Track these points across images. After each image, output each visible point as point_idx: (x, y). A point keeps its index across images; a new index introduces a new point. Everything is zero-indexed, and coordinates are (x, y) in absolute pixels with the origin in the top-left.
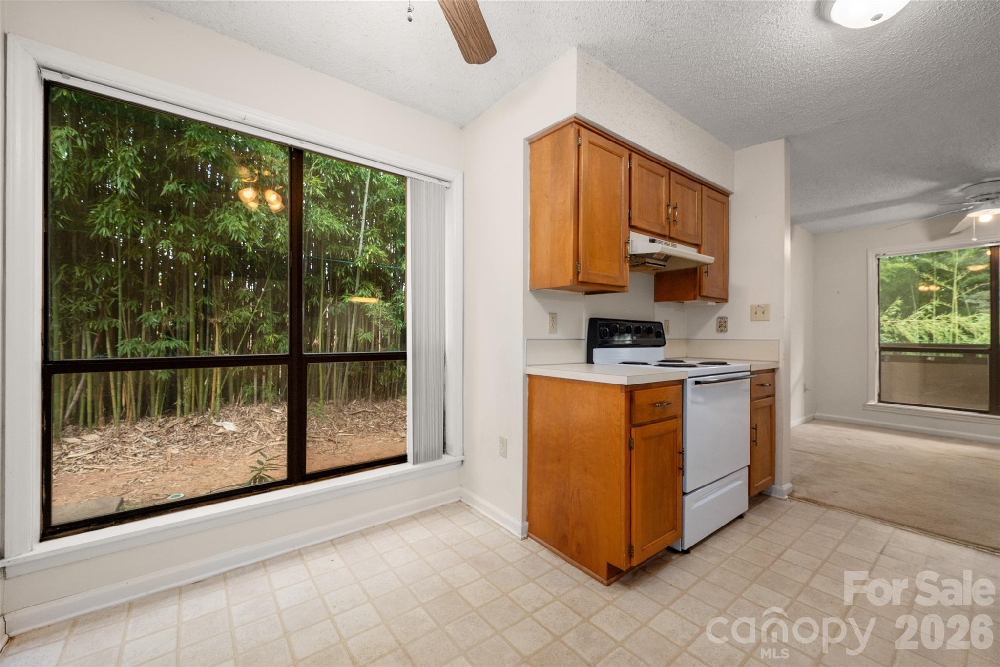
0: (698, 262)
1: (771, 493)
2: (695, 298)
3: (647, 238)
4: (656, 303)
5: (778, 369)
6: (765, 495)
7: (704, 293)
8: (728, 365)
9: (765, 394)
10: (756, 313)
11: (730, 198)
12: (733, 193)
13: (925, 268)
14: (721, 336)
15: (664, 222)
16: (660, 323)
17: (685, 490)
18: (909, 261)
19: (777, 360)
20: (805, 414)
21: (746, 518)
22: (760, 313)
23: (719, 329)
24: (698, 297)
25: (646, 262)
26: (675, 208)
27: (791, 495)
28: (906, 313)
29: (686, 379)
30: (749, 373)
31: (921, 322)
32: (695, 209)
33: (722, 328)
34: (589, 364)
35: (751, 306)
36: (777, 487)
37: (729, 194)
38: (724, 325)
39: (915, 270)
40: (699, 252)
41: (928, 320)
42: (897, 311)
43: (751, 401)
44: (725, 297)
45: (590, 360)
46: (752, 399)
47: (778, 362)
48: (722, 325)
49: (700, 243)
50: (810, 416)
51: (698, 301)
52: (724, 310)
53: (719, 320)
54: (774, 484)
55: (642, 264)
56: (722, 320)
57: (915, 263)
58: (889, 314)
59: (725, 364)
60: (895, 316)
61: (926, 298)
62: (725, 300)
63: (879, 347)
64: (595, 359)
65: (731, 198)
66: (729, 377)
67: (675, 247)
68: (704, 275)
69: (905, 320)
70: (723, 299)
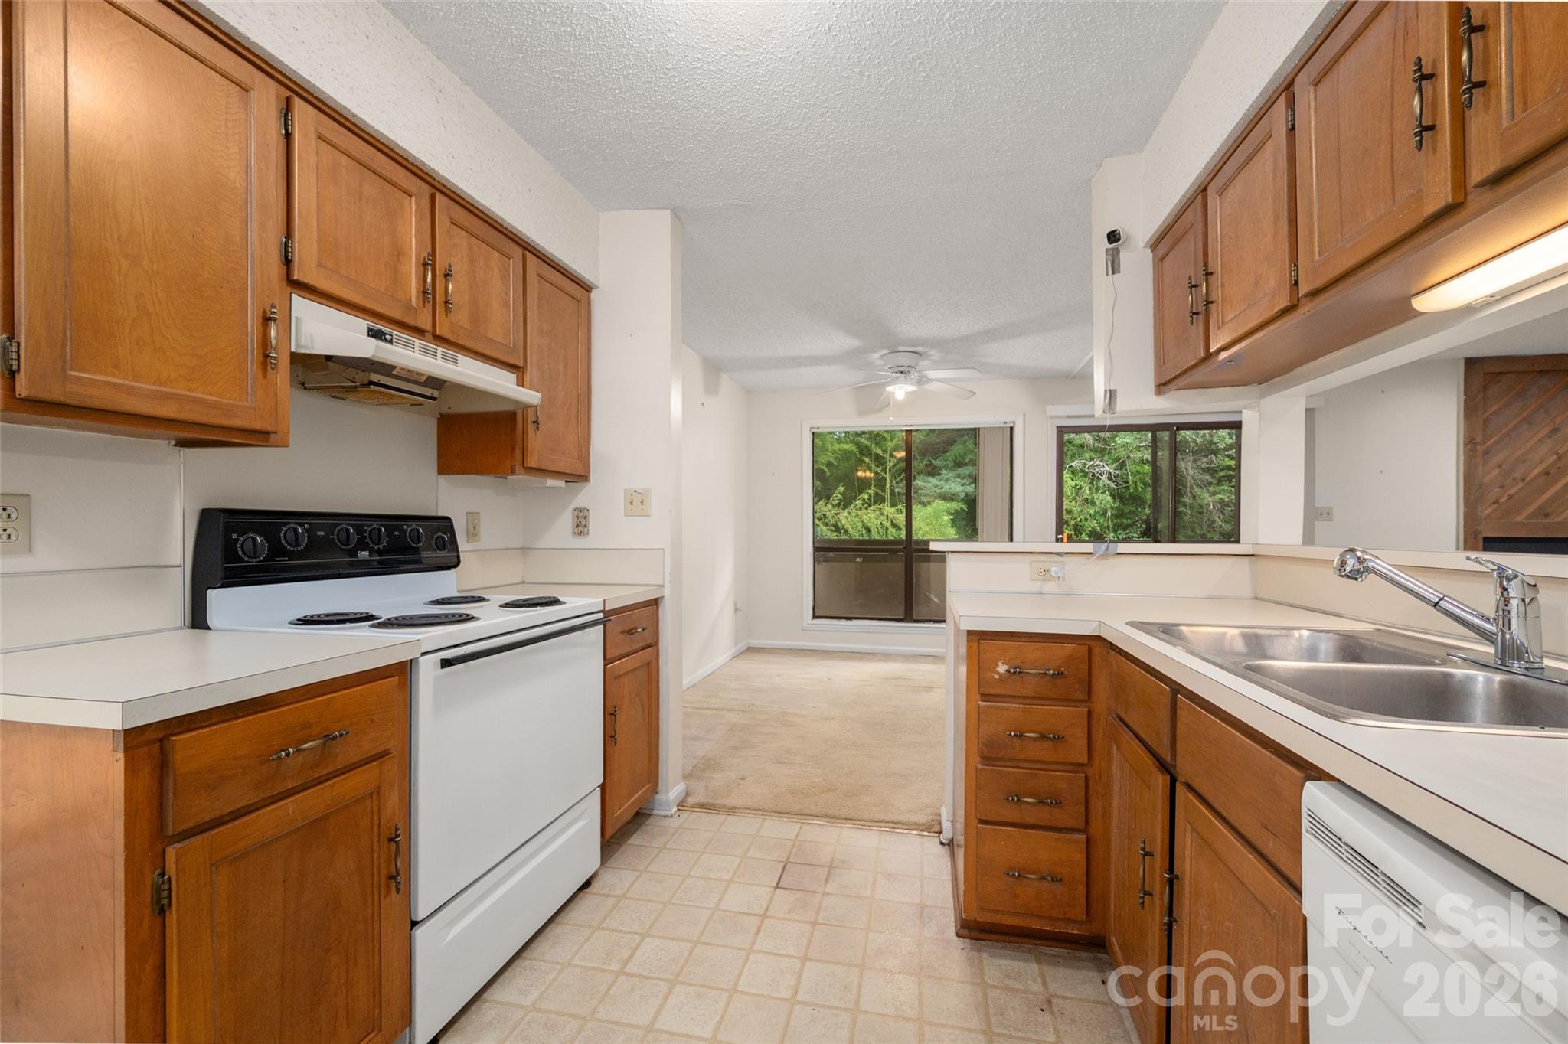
0: (516, 402)
1: (652, 810)
2: (513, 472)
3: (362, 324)
4: (442, 478)
5: (663, 597)
6: (645, 814)
7: (532, 462)
8: (564, 603)
9: (641, 645)
10: (631, 503)
11: (592, 295)
12: (597, 287)
13: (864, 451)
14: (580, 542)
15: (414, 299)
16: (448, 519)
17: (417, 915)
18: (853, 442)
19: (661, 583)
20: (736, 644)
21: (596, 886)
22: (637, 502)
23: (576, 530)
24: (518, 468)
25: (371, 383)
26: (447, 275)
27: (682, 805)
28: (846, 503)
29: (417, 659)
30: (601, 615)
31: (860, 513)
32: (507, 294)
33: (581, 529)
34: (194, 630)
35: (625, 491)
36: (661, 797)
37: (591, 288)
38: (583, 523)
39: (858, 453)
40: (521, 383)
41: (865, 511)
42: (840, 500)
43: (605, 665)
44: (583, 473)
45: (198, 620)
46: (607, 661)
47: (662, 586)
48: (581, 524)
49: (521, 364)
50: (743, 646)
51: (520, 478)
52: (584, 496)
53: (576, 513)
54: (657, 793)
55: (363, 385)
56: (581, 514)
57: (858, 445)
58: (834, 503)
59: (554, 602)
60: (838, 505)
61: (864, 484)
62: (584, 478)
63: (814, 547)
64: (212, 618)
65: (594, 295)
66: (564, 627)
67: (455, 361)
68: (531, 427)
69: (847, 510)
70: (579, 476)
